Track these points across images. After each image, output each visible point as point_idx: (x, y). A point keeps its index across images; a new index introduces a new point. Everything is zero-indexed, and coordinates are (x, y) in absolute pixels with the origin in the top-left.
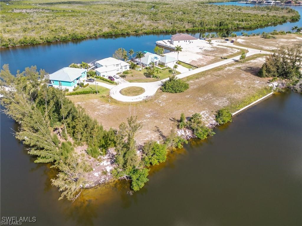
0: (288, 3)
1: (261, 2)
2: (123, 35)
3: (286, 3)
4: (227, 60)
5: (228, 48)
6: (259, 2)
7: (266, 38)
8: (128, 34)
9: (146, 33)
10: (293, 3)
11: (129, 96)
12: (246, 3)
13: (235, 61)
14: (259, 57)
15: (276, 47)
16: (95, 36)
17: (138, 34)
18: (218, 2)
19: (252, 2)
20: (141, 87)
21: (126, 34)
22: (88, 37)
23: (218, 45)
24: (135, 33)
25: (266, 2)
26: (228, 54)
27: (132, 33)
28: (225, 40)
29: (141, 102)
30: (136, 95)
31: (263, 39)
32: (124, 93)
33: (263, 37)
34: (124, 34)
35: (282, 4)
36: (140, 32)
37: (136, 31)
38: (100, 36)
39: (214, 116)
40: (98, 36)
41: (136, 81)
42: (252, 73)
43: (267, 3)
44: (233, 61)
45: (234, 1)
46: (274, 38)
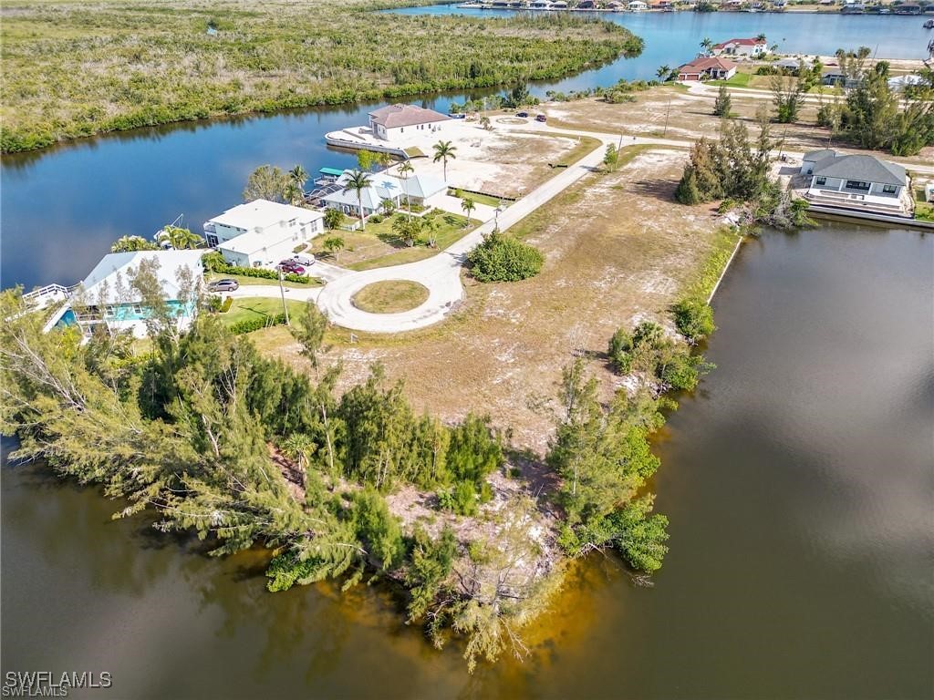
0: (586, 7)
1: (519, 5)
2: (185, 122)
3: (582, 7)
4: (568, 170)
5: (546, 137)
6: (514, 5)
7: (613, 102)
8: (203, 120)
9: (264, 112)
10: (598, 6)
11: (393, 312)
12: (482, 8)
13: (593, 171)
14: (638, 154)
15: (654, 123)
16: (86, 135)
17: (237, 117)
18: (402, 7)
19: (495, 4)
20: (406, 279)
21: (196, 118)
22: (60, 139)
23: (512, 131)
24: (224, 112)
25: (532, 5)
26: (559, 155)
27: (217, 114)
28: (519, 115)
29: (446, 324)
30: (413, 307)
31: (606, 105)
32: (371, 306)
33: (603, 101)
34: (189, 120)
35: (573, 8)
36: (242, 110)
37: (226, 108)
38: (103, 134)
39: (670, 322)
40: (98, 133)
41: (372, 265)
42: (659, 197)
43: (534, 8)
44: (586, 170)
45: (444, 4)
46: (631, 100)
